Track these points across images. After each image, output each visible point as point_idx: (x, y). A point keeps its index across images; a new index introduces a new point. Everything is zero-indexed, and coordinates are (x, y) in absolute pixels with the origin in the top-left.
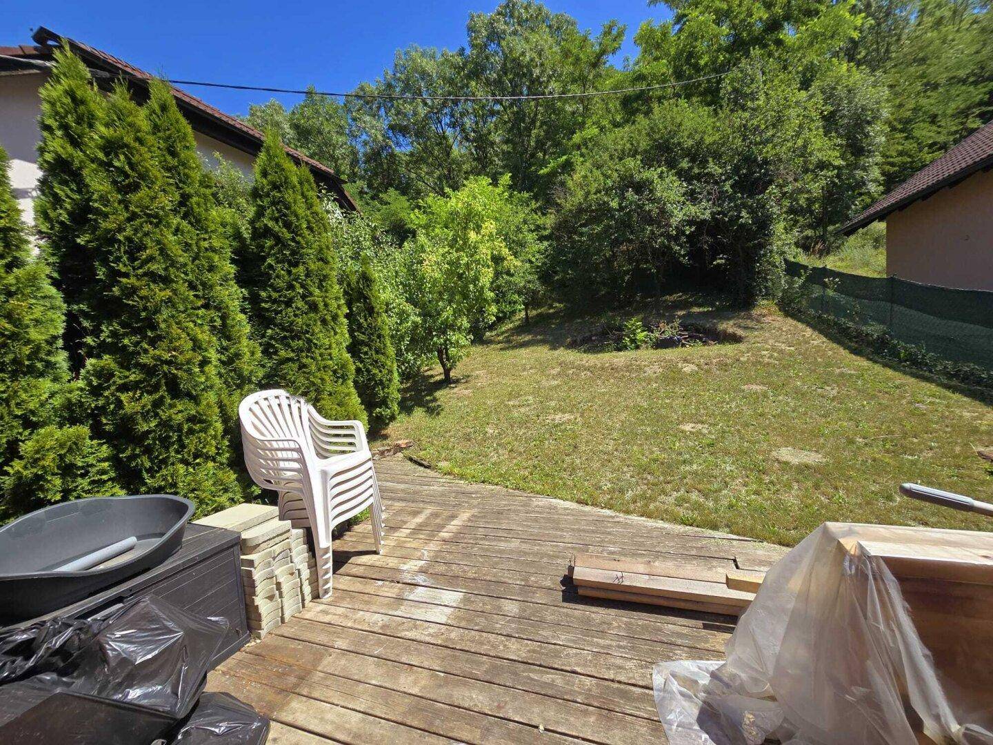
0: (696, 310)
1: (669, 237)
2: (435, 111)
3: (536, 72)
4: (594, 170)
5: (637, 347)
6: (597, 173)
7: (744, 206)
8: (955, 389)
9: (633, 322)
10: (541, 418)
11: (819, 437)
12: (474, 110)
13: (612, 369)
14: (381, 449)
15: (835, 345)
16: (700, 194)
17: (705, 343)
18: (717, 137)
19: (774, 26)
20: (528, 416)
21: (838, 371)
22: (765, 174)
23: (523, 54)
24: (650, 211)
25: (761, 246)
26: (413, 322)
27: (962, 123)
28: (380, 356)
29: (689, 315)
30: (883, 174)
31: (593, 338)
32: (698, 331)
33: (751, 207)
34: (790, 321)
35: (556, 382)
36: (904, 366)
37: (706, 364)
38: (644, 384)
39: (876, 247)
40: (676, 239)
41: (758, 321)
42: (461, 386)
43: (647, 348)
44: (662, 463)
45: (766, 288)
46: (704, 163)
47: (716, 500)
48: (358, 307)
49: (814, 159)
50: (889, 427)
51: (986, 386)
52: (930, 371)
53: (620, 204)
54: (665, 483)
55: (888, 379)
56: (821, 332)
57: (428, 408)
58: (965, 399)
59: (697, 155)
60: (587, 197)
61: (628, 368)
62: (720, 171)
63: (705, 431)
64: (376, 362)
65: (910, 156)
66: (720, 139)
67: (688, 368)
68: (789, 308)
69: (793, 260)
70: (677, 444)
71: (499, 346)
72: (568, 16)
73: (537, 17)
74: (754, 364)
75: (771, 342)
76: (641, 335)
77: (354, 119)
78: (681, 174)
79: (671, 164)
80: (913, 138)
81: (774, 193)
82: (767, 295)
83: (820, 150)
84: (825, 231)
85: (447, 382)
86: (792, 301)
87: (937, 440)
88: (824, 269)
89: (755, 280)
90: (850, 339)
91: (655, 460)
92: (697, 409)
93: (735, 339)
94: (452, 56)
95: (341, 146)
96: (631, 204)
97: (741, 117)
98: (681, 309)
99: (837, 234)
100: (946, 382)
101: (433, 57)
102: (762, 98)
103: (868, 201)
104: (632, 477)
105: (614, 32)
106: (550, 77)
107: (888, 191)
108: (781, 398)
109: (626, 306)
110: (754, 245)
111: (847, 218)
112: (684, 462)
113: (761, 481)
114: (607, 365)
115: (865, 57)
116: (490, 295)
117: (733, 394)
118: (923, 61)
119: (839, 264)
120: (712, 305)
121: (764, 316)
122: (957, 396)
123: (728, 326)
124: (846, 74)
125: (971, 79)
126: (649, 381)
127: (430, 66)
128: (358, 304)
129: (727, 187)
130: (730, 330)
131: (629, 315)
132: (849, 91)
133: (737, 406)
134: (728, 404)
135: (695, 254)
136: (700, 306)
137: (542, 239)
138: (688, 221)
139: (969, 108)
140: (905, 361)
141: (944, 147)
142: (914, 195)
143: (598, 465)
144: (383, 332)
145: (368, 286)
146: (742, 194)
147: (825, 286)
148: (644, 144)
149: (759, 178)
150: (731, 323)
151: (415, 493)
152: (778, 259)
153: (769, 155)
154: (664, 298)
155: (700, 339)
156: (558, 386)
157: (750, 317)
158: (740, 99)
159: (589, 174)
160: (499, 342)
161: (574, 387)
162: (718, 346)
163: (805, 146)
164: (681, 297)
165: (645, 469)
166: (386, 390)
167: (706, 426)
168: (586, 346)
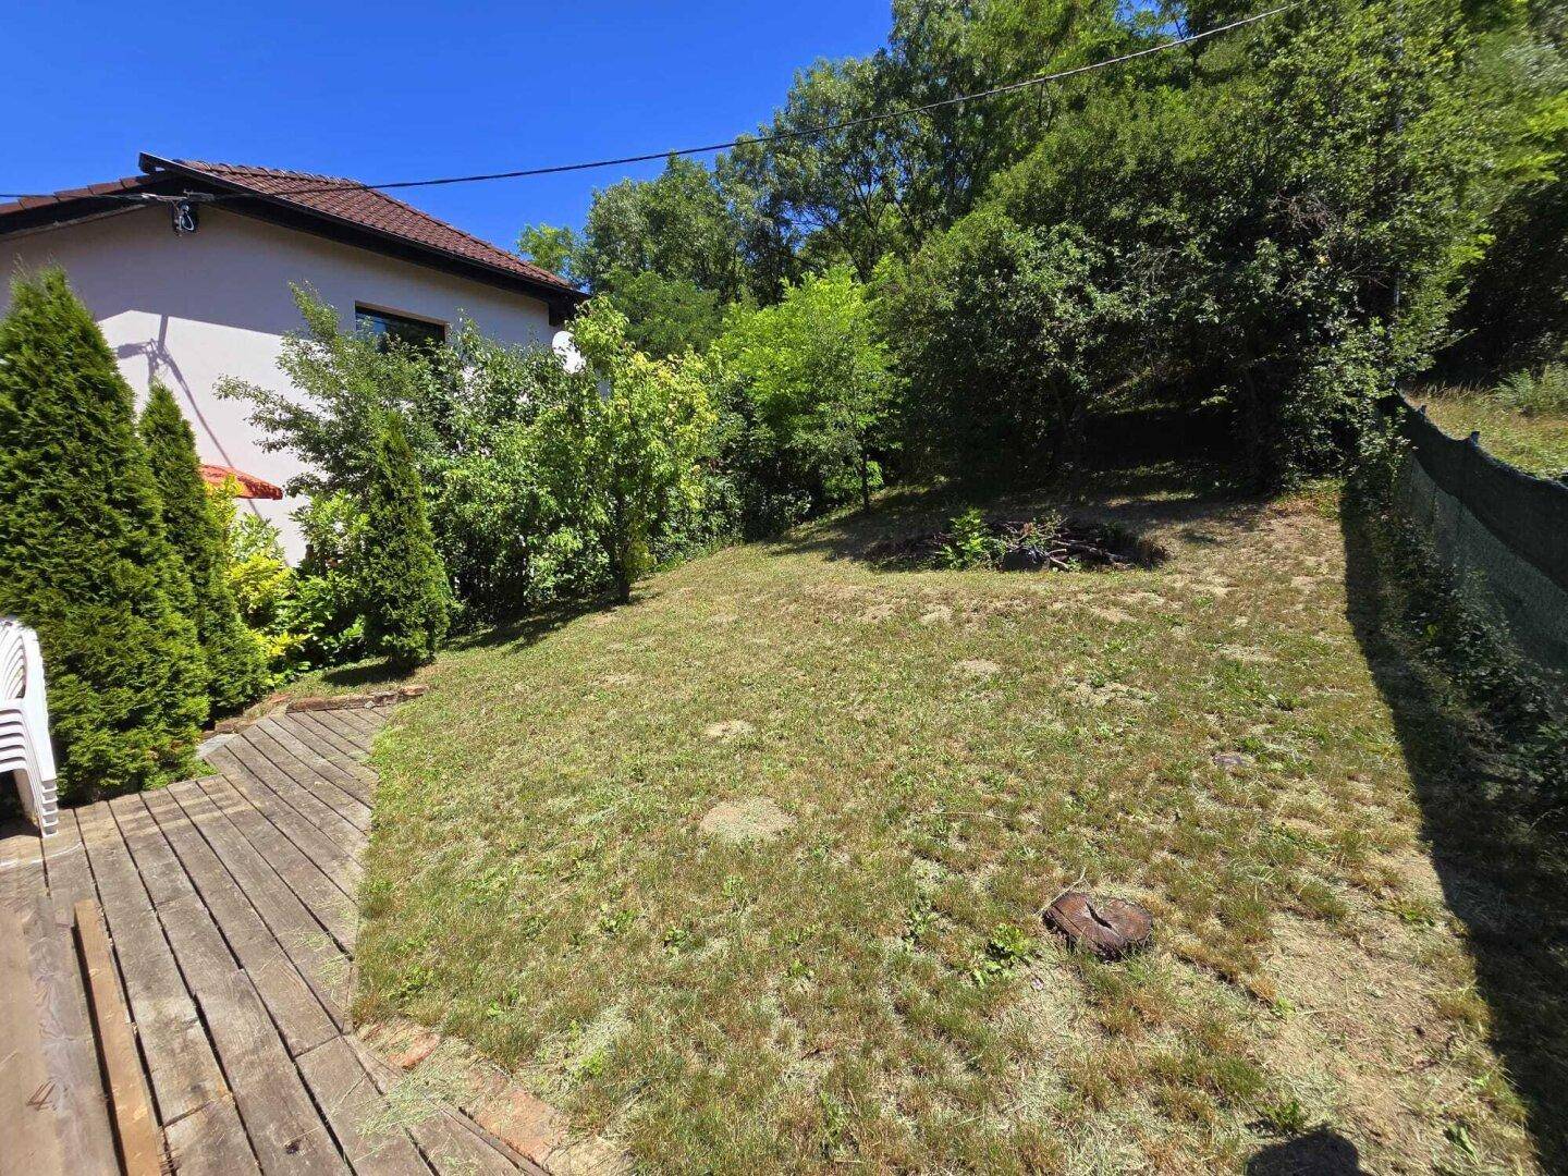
9: (965, 519)
14: (380, 693)
76: (977, 543)
131: (967, 504)
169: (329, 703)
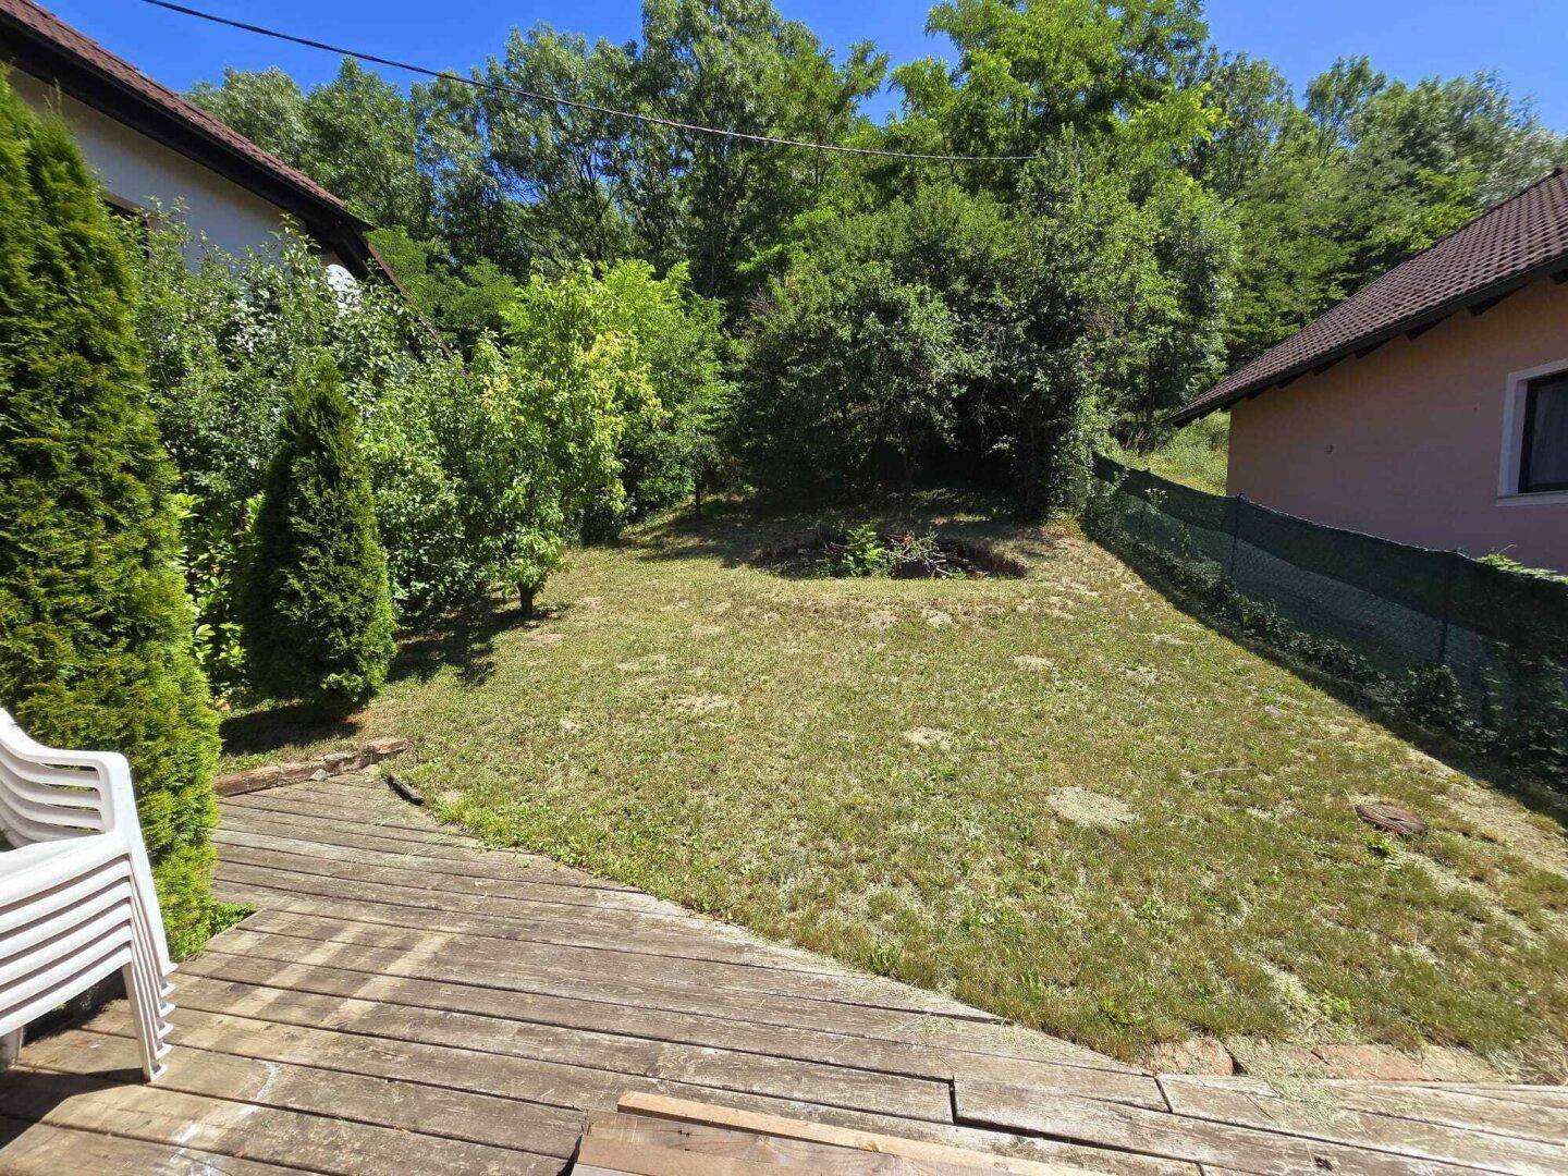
0: (963, 518)
1: (929, 399)
2: (578, 140)
3: (750, 106)
4: (819, 274)
5: (866, 573)
6: (824, 279)
7: (1041, 362)
8: (1315, 681)
9: (861, 531)
10: (670, 701)
11: (1125, 764)
12: (646, 152)
13: (816, 611)
14: (330, 757)
15: (1154, 593)
16: (980, 336)
17: (971, 574)
18: (1010, 250)
19: (1100, 102)
20: (646, 697)
21: (1157, 638)
22: (1076, 319)
23: (730, 70)
24: (900, 352)
25: (1063, 429)
26: (444, 503)
27: (1323, 291)
28: (345, 568)
29: (952, 526)
30: (1227, 345)
31: (801, 551)
32: (961, 553)
33: (1051, 366)
34: (1095, 548)
35: (717, 630)
36: (1248, 637)
37: (965, 614)
38: (863, 644)
39: (1213, 448)
40: (937, 402)
41: (1050, 545)
42: (546, 626)
43: (882, 575)
44: (860, 816)
45: (1065, 493)
46: (987, 288)
47: (942, 909)
48: (303, 464)
49: (1142, 306)
50: (1229, 751)
51: (1355, 679)
52: (1282, 648)
53: (854, 336)
54: (858, 861)
55: (1227, 657)
56: (1137, 570)
57: (468, 667)
58: (1329, 700)
59: (980, 274)
60: (803, 317)
61: (843, 613)
62: (1011, 303)
63: (945, 746)
64: (336, 580)
65: (1260, 325)
66: (1015, 253)
67: (937, 619)
68: (1095, 528)
69: (1104, 454)
70: (894, 773)
71: (640, 553)
72: (808, 29)
73: (758, 20)
74: (1037, 619)
75: (1065, 580)
76: (873, 553)
77: (429, 130)
78: (951, 300)
79: (940, 283)
80: (1265, 301)
81: (1084, 349)
82: (1064, 506)
83: (1151, 292)
84: (1150, 416)
85: (527, 615)
86: (1099, 517)
87: (1298, 779)
88: (1147, 472)
89: (1049, 481)
90: (1175, 585)
91: (850, 808)
92: (940, 698)
93: (1016, 571)
94: (614, 51)
95: (401, 172)
96: (872, 335)
97: (1044, 226)
98: (942, 515)
99: (1166, 423)
100: (1302, 666)
101: (580, 50)
102: (1078, 200)
103: (1206, 380)
104: (802, 844)
105: (870, 61)
106: (771, 119)
107: (1231, 371)
108: (1072, 683)
109: (856, 503)
110: (1052, 425)
111: (1180, 402)
112: (899, 814)
113: (1023, 862)
114: (809, 603)
115: (1214, 179)
116: (613, 464)
117: (1000, 673)
118: (1282, 197)
119: (1165, 466)
120: (987, 512)
121: (1060, 537)
122: (1318, 694)
123: (1006, 549)
124: (1190, 196)
125: (1336, 234)
126: (871, 636)
127: (573, 64)
128: (304, 459)
129: (1019, 331)
130: (1009, 556)
131: (862, 517)
132: (1194, 219)
133: (1002, 698)
134: (988, 691)
135: (965, 430)
136: (969, 511)
137: (727, 377)
138: (956, 376)
139: (1331, 271)
140: (1249, 628)
141: (1300, 319)
142: (1270, 377)
143: (747, 811)
144: (357, 520)
145: (330, 424)
146: (1040, 345)
147: (1146, 498)
148: (900, 245)
149: (1064, 324)
150: (1011, 544)
151: (357, 873)
152: (1084, 452)
153: (1081, 290)
154: (917, 495)
155: (964, 567)
156: (717, 638)
157: (1038, 538)
158: (1045, 200)
159: (809, 278)
160: (643, 546)
161: (745, 641)
162: (988, 581)
163: (1131, 285)
164: (942, 494)
165: (828, 828)
166: (355, 638)
167: (949, 734)
168: (787, 564)
169: (253, 781)
